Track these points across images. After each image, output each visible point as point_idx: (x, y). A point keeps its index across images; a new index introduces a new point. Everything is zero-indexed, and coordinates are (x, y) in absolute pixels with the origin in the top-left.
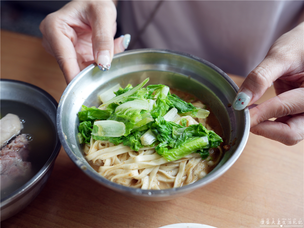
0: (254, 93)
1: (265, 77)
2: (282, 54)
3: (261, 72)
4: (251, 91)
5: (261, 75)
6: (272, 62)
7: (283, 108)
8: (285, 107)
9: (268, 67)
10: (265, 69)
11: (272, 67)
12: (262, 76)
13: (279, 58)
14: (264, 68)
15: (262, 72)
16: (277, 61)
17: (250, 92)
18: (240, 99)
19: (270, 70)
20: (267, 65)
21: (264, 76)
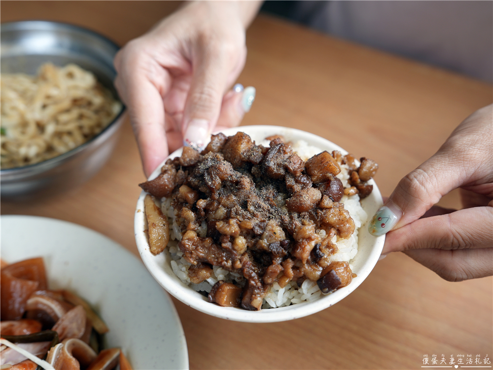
0: (404, 211)
1: (424, 186)
2: (461, 151)
3: (419, 177)
4: (400, 206)
5: (417, 182)
6: (442, 162)
7: (452, 237)
8: (454, 236)
9: (433, 169)
10: (427, 173)
11: (440, 171)
12: (420, 184)
13: (454, 157)
14: (425, 171)
15: (421, 177)
16: (451, 160)
17: (398, 208)
18: (380, 218)
19: (435, 176)
20: (432, 167)
21: (422, 184)
